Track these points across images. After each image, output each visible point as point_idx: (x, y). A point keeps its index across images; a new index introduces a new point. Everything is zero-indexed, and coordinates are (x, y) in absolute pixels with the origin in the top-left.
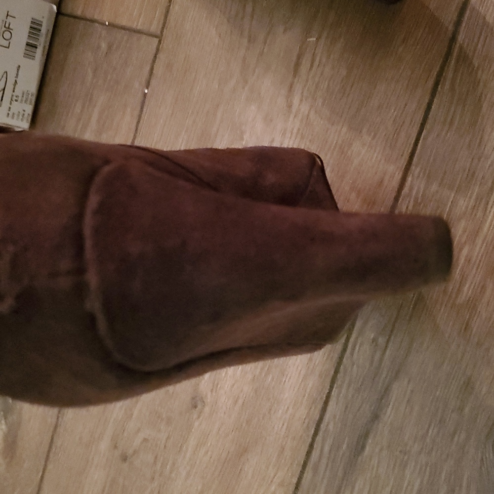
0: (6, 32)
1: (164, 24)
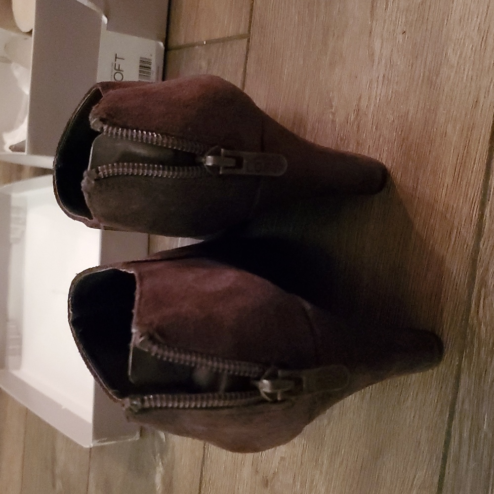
0: (117, 74)
1: (250, 22)
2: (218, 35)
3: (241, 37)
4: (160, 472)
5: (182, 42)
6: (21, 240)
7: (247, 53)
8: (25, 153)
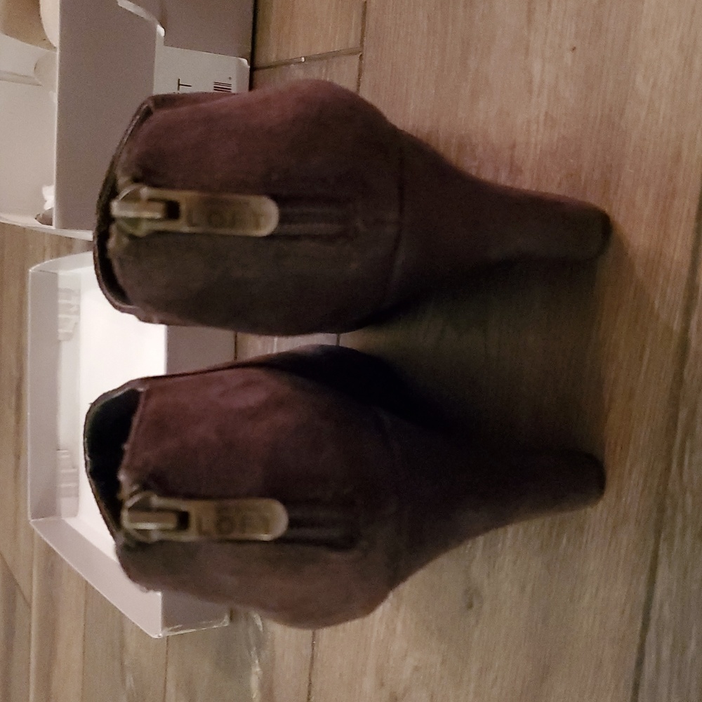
1: (363, 31)
2: (320, 49)
3: (351, 53)
4: (256, 673)
5: (273, 58)
6: (73, 335)
7: (360, 75)
8: (53, 228)
